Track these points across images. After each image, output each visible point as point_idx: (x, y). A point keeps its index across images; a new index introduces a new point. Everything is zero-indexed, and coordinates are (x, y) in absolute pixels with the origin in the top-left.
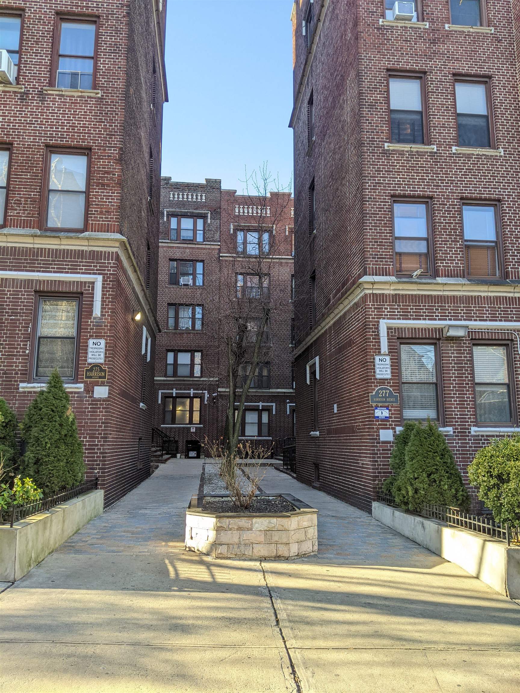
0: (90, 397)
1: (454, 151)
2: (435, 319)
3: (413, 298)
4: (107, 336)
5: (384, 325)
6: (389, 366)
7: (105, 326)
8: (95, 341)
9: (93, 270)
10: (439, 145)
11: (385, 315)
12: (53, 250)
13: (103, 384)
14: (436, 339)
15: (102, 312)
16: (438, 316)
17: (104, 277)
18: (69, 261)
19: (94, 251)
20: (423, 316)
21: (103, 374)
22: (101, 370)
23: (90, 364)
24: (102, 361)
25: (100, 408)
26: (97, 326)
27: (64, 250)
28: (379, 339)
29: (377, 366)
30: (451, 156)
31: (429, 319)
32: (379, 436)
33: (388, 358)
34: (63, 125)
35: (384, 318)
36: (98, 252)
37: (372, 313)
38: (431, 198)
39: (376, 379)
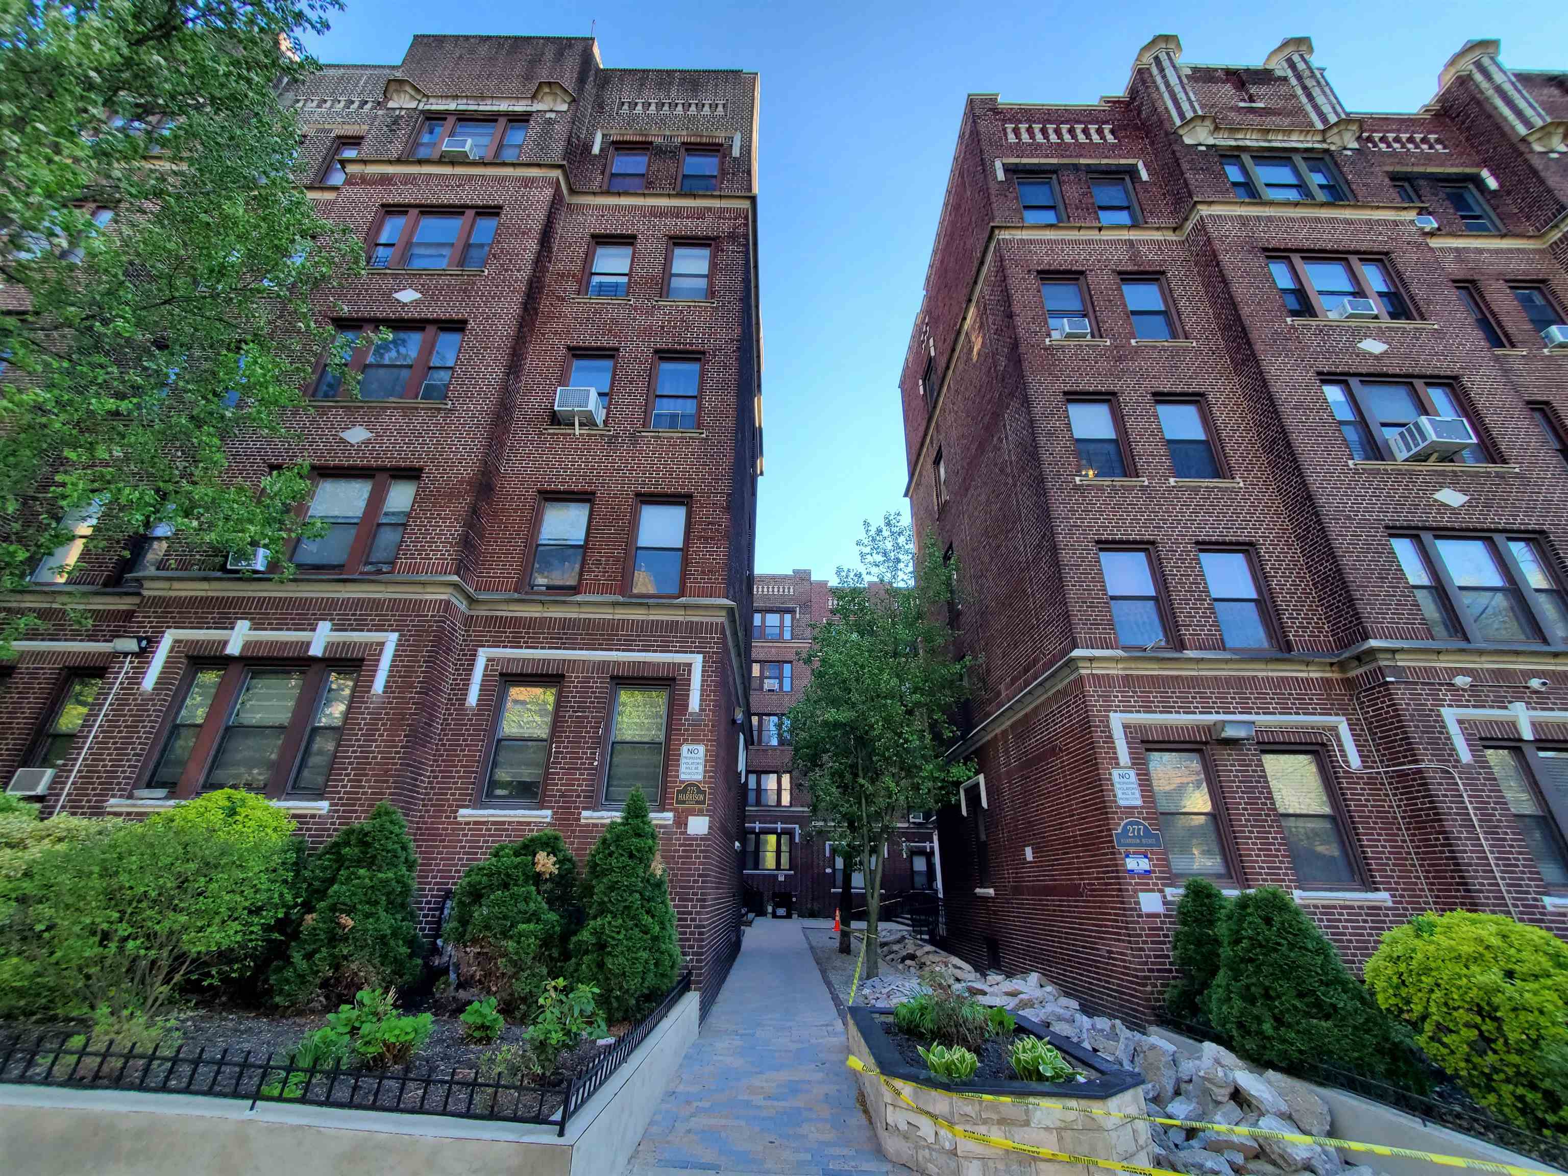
0: (681, 833)
2: (1195, 713)
3: (1154, 681)
4: (708, 740)
5: (1117, 721)
6: (1135, 786)
7: (705, 725)
8: (691, 747)
9: (691, 647)
10: (1151, 477)
11: (1116, 706)
12: (638, 621)
13: (700, 813)
14: (1201, 742)
15: (701, 705)
16: (1197, 708)
17: (704, 657)
19: (692, 622)
20: (1174, 707)
21: (702, 797)
22: (700, 791)
23: (683, 782)
24: (700, 777)
25: (695, 851)
26: (695, 725)
27: (653, 621)
28: (1113, 743)
29: (1117, 786)
30: (1170, 489)
31: (1184, 713)
32: (1137, 903)
33: (1132, 773)
35: (1116, 711)
36: (697, 623)
37: (1096, 703)
38: (1153, 543)
39: (1119, 807)
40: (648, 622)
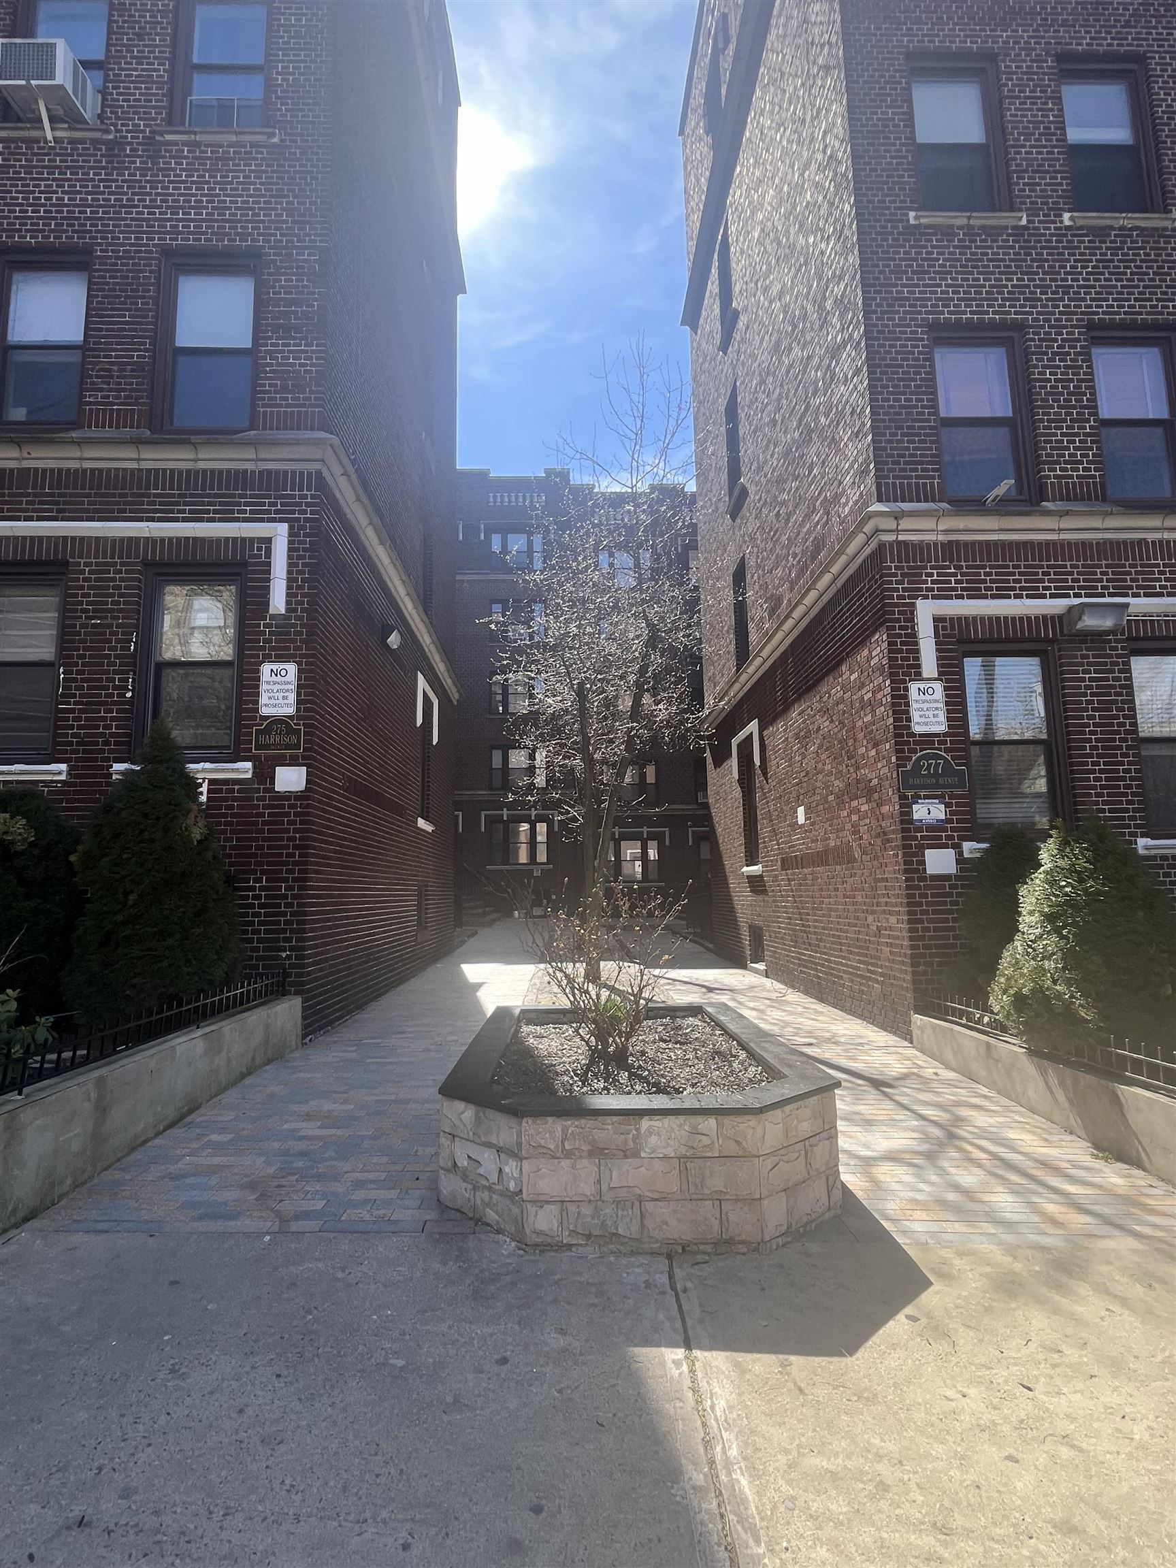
0: (265, 791)
1: (1067, 223)
2: (1044, 596)
3: (990, 549)
4: (302, 656)
5: (926, 611)
6: (941, 705)
7: (296, 633)
8: (275, 667)
9: (269, 512)
10: (1032, 212)
11: (928, 589)
12: (180, 472)
13: (294, 762)
14: (1047, 640)
15: (288, 603)
16: (1049, 588)
17: (291, 528)
18: (216, 496)
19: (269, 472)
20: (1014, 589)
21: (294, 739)
22: (291, 731)
23: (266, 718)
24: (291, 711)
25: (288, 814)
26: (280, 633)
27: (205, 471)
28: (916, 644)
29: (914, 706)
30: (1062, 232)
31: (1028, 596)
32: (923, 863)
33: (938, 687)
34: (199, 207)
35: (926, 597)
36: (277, 472)
37: (899, 587)
38: (1020, 327)
39: (914, 735)
40: (197, 472)
